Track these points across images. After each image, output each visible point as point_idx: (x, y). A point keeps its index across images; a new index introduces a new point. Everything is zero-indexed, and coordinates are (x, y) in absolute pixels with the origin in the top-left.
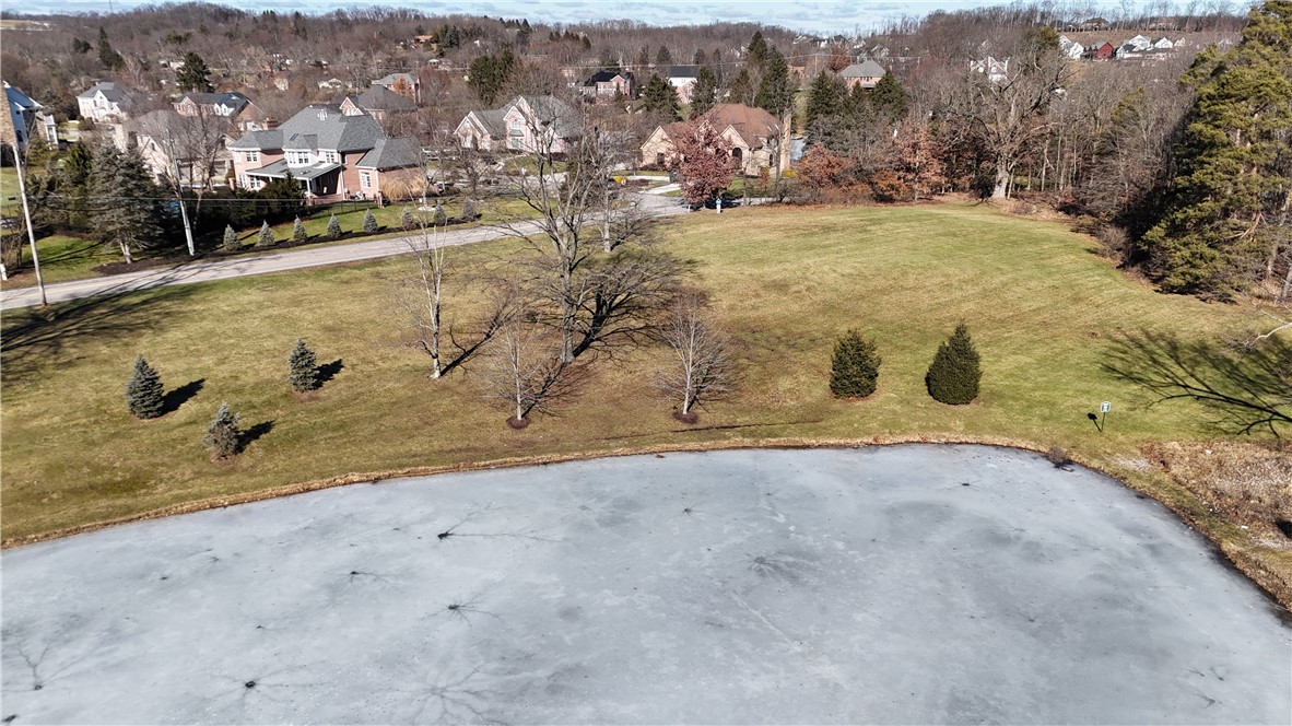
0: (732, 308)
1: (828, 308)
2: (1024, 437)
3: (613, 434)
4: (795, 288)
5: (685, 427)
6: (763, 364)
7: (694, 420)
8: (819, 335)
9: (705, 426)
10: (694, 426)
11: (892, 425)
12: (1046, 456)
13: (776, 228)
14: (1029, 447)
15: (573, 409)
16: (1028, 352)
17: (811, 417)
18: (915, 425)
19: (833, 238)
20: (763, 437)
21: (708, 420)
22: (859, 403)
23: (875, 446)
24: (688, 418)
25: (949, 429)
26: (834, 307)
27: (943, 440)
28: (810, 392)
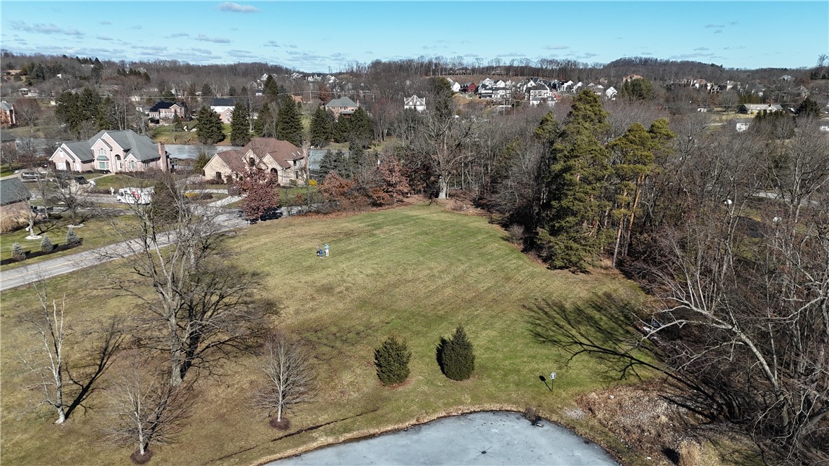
0: (297, 312)
1: (363, 303)
2: (509, 401)
3: (225, 453)
4: (338, 290)
5: (281, 434)
6: (328, 361)
7: (286, 425)
8: (361, 328)
9: (297, 430)
10: (288, 432)
11: (426, 406)
12: (525, 415)
13: (314, 236)
14: (513, 409)
15: (188, 433)
16: (492, 326)
17: (370, 407)
18: (440, 403)
19: (353, 243)
20: (341, 433)
21: (298, 424)
22: (400, 389)
23: (418, 427)
24: (282, 425)
25: (462, 403)
26: (366, 302)
27: (460, 412)
28: (365, 382)
